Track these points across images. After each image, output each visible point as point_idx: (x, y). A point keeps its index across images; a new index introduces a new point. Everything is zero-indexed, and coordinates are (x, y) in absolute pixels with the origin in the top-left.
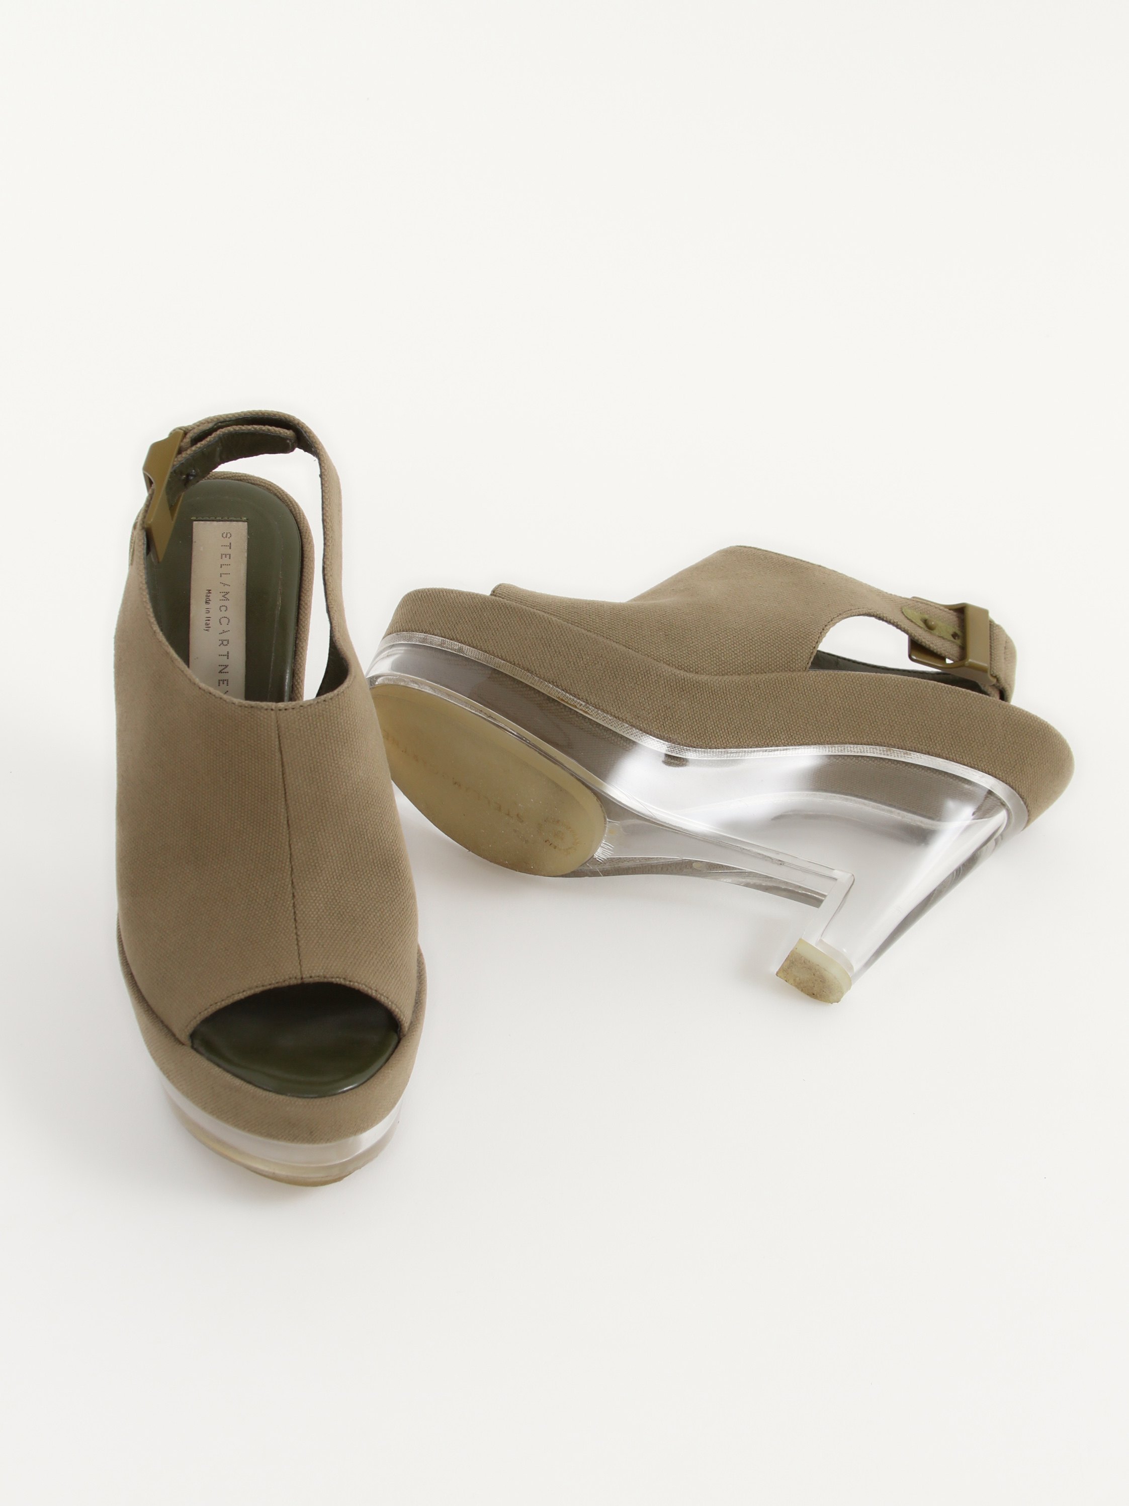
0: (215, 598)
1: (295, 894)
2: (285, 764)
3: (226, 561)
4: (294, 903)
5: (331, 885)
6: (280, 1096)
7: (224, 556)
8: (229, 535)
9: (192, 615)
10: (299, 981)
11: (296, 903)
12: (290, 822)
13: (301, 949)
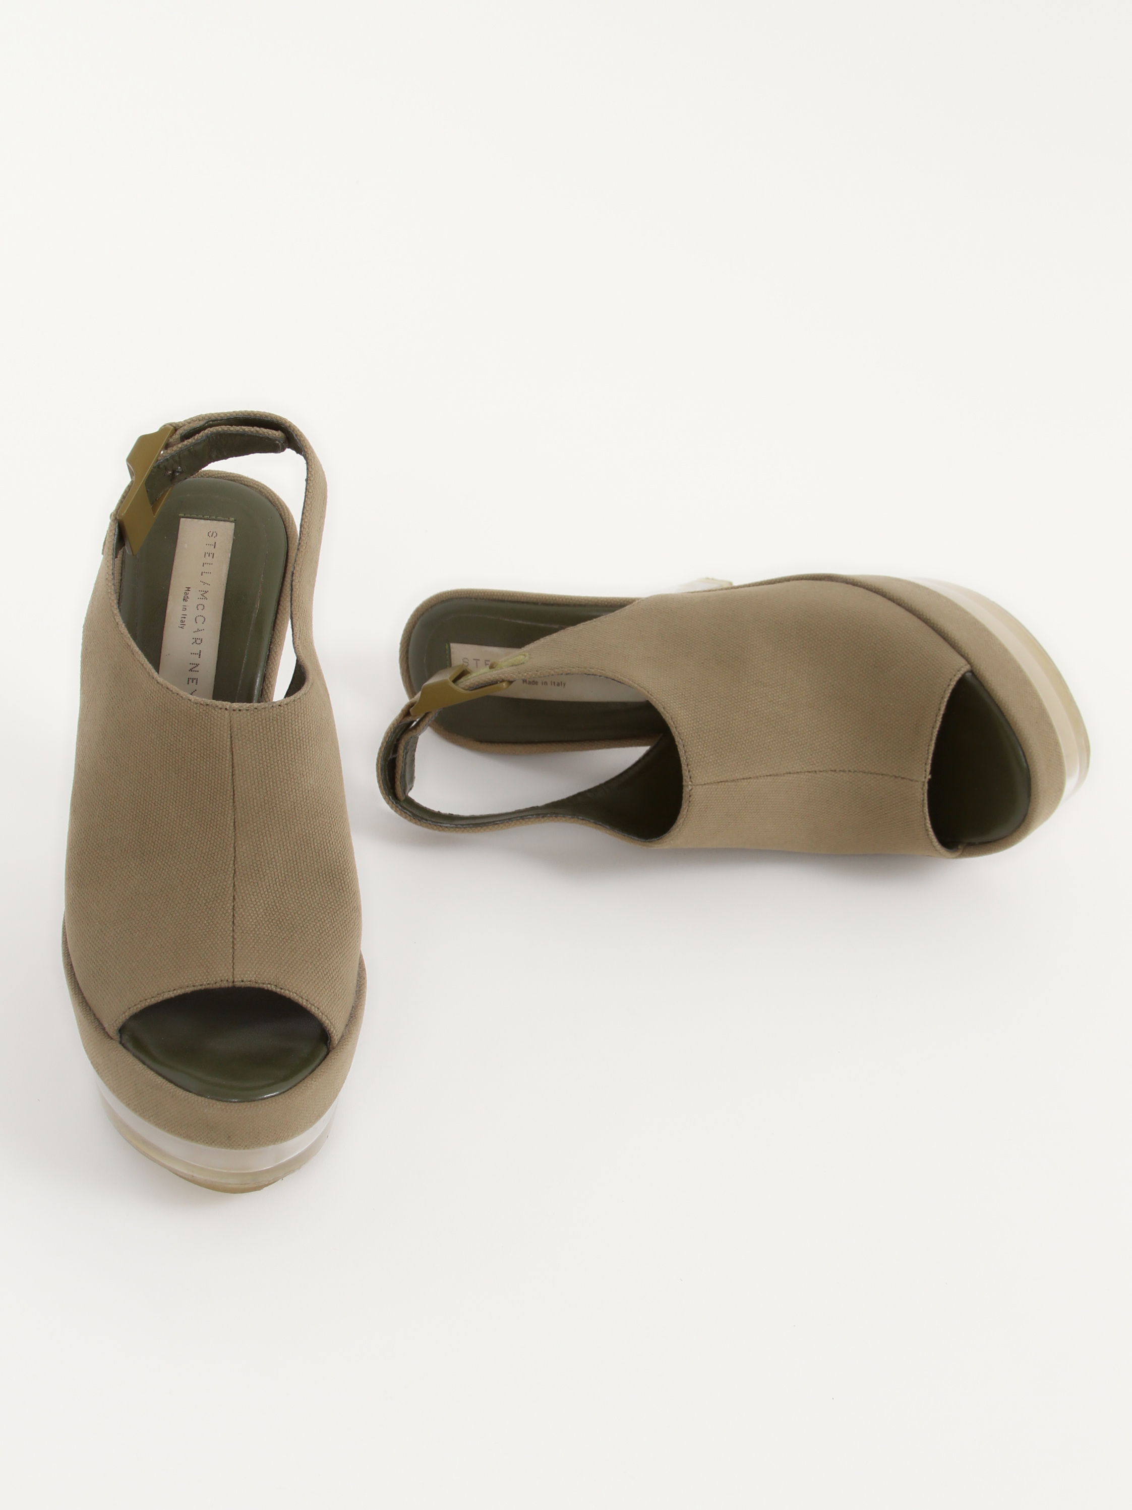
0: (194, 595)
1: (236, 897)
2: (235, 765)
3: (209, 559)
4: (234, 906)
5: (273, 891)
6: (200, 1097)
7: (207, 555)
8: (215, 534)
9: (168, 611)
10: (231, 985)
11: (236, 905)
12: (236, 824)
13: (236, 953)
